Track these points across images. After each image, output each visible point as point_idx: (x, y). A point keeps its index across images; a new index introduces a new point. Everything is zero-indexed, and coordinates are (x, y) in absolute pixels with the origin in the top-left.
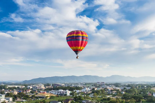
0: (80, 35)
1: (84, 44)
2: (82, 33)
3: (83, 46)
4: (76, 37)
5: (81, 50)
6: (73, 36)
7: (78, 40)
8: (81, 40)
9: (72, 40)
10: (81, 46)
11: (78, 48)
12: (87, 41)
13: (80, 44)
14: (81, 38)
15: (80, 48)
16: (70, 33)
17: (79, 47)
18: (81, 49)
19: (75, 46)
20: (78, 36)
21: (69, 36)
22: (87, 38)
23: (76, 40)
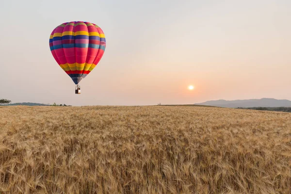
0: (86, 33)
1: (94, 57)
2: (90, 29)
3: (93, 61)
4: (74, 37)
5: (88, 72)
6: (67, 37)
7: (80, 46)
8: (87, 45)
9: (64, 45)
10: (87, 61)
11: (80, 68)
12: (102, 48)
13: (85, 56)
14: (87, 41)
15: (85, 67)
16: (60, 29)
17: (83, 65)
18: (87, 70)
19: (72, 62)
20: (80, 37)
21: (55, 35)
22: (102, 41)
23: (75, 46)
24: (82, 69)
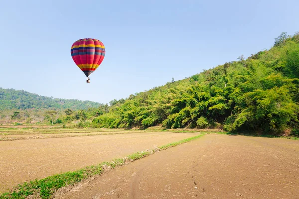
0: (93, 45)
1: (98, 60)
2: (95, 43)
3: (97, 62)
4: (86, 48)
5: (94, 69)
6: (82, 48)
7: (90, 54)
8: (94, 53)
9: (80, 53)
10: (94, 63)
11: (89, 67)
12: (103, 54)
13: (93, 59)
14: (94, 50)
15: (92, 66)
16: (77, 43)
17: (91, 65)
18: (94, 68)
19: (85, 62)
20: (90, 48)
21: (74, 47)
22: (103, 50)
23: (86, 54)
24: (91, 67)
